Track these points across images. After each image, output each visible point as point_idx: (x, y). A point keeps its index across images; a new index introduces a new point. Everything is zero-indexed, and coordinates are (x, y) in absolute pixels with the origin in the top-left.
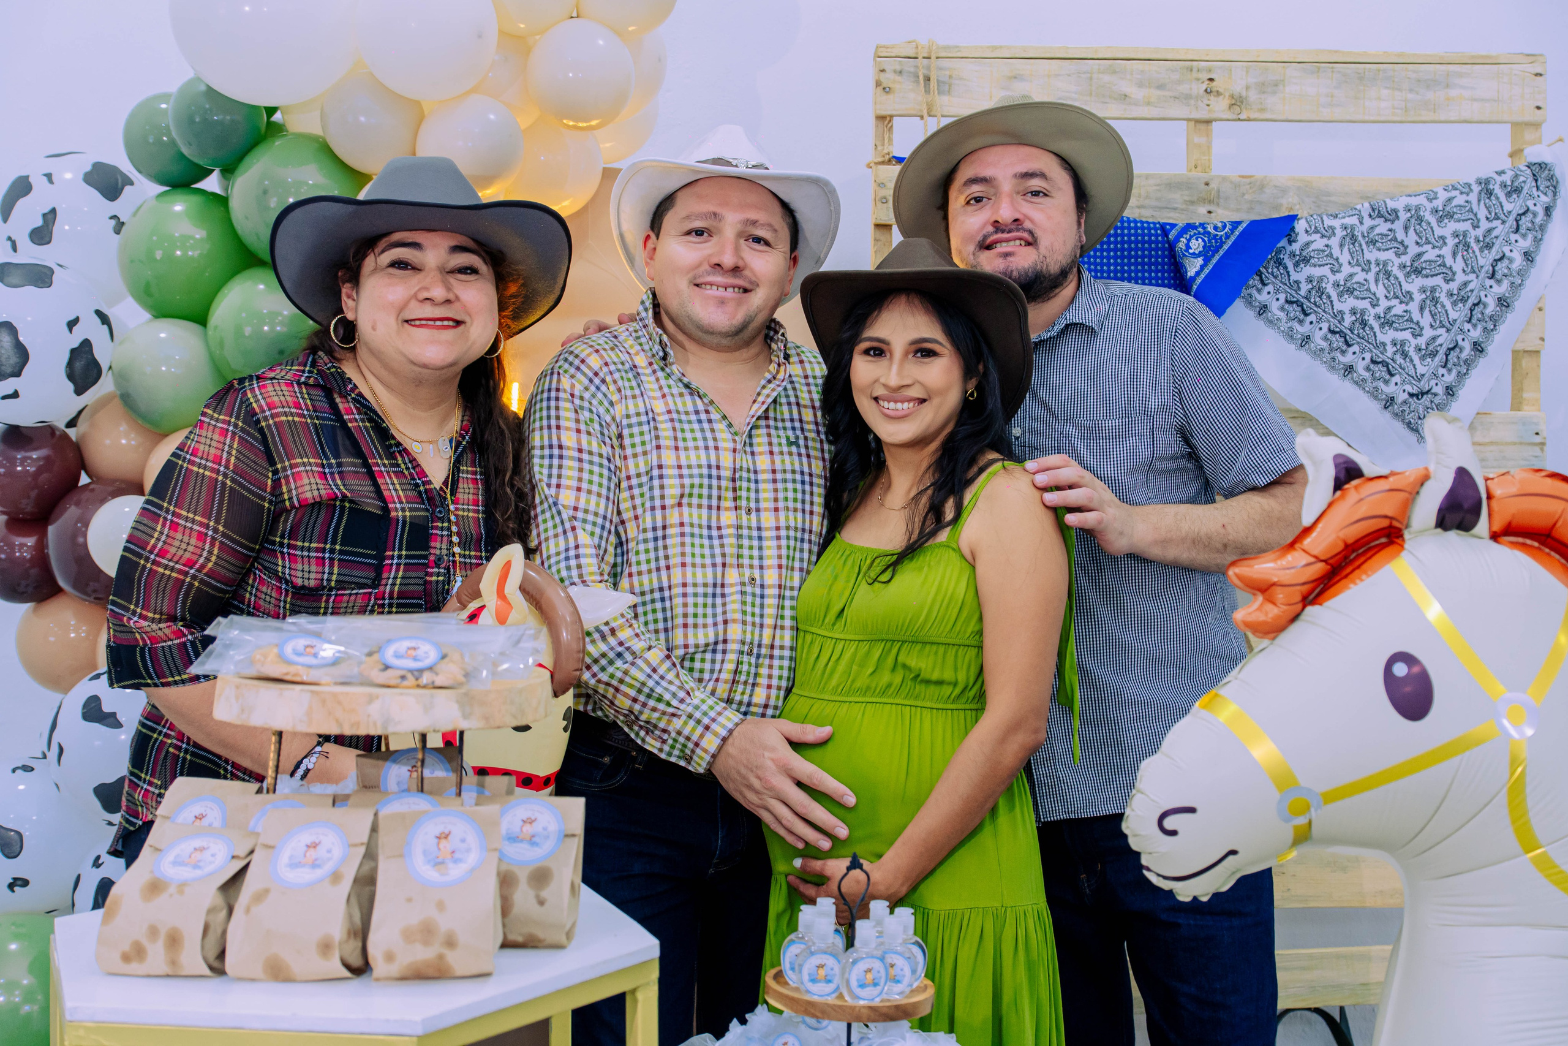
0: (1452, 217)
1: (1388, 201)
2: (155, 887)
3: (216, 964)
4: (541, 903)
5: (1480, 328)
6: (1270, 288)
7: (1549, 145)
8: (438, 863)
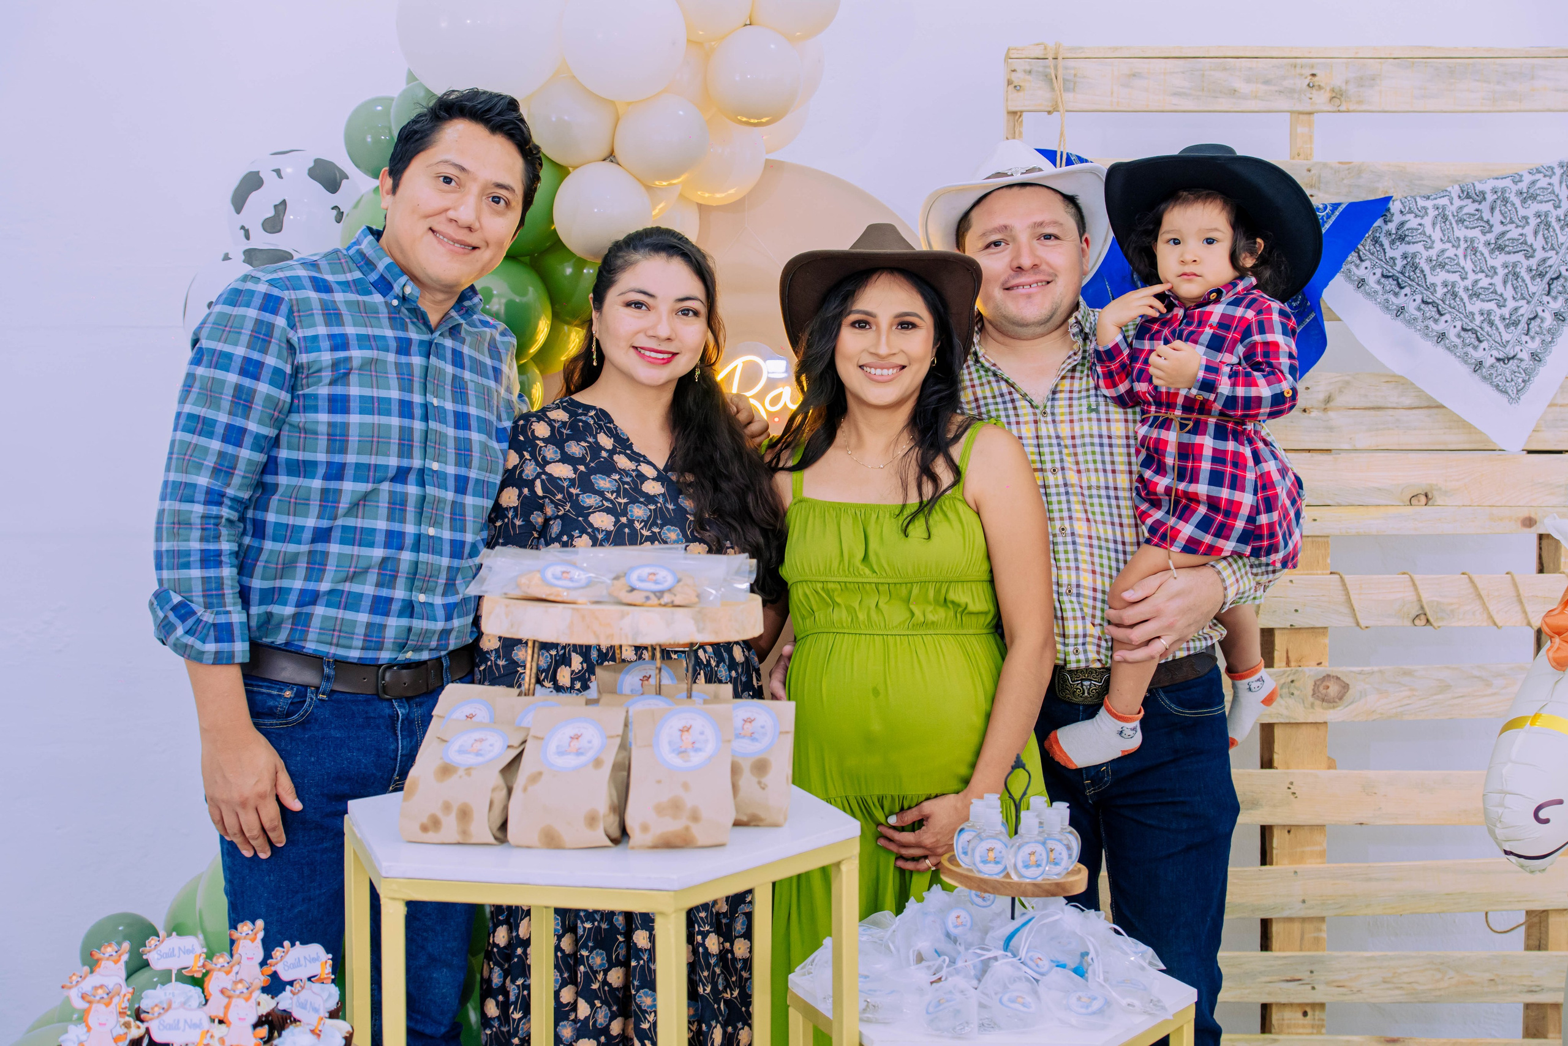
1: (1476, 184)
2: (446, 770)
3: (500, 834)
4: (763, 789)
5: (1561, 300)
6: (1367, 264)
8: (681, 752)
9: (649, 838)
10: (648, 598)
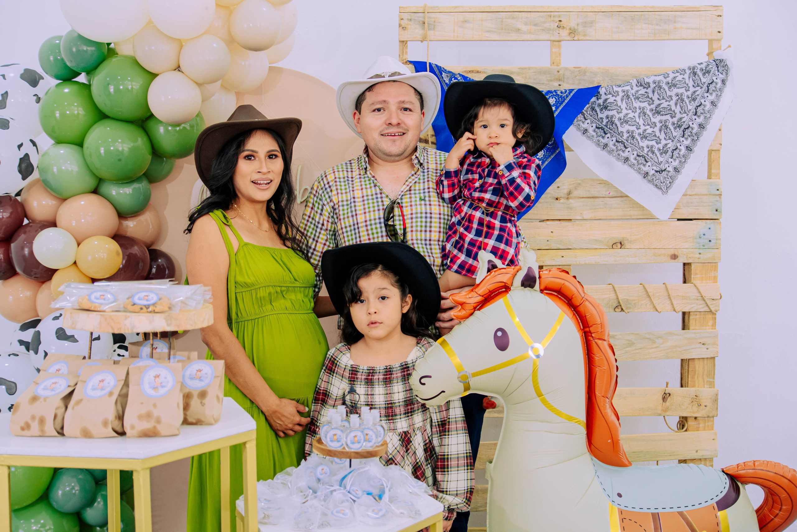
0: (675, 86)
1: (645, 78)
2: (35, 399)
3: (60, 431)
4: (203, 405)
5: (689, 139)
6: (588, 121)
7: (724, 50)
8: (155, 388)
9: (135, 432)
10: (141, 309)
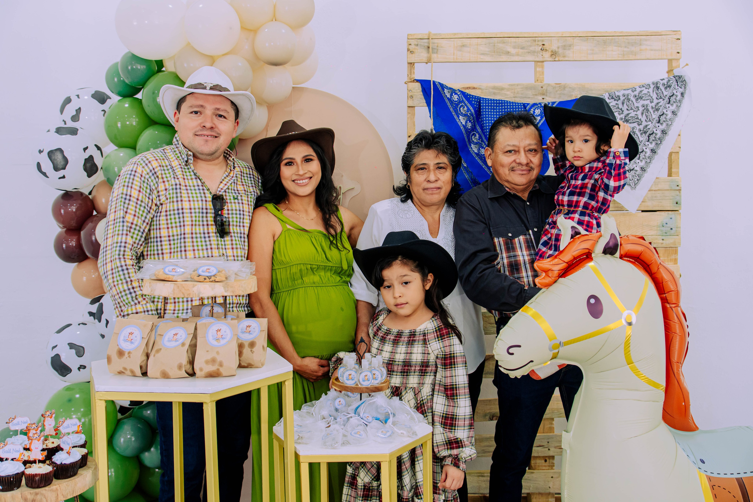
0: (642, 98)
1: (616, 92)
2: (121, 353)
7: (682, 68)
8: (217, 340)
9: (203, 373)
10: (205, 279)
